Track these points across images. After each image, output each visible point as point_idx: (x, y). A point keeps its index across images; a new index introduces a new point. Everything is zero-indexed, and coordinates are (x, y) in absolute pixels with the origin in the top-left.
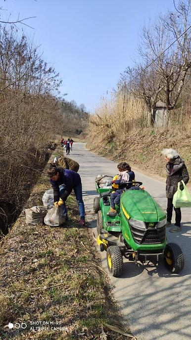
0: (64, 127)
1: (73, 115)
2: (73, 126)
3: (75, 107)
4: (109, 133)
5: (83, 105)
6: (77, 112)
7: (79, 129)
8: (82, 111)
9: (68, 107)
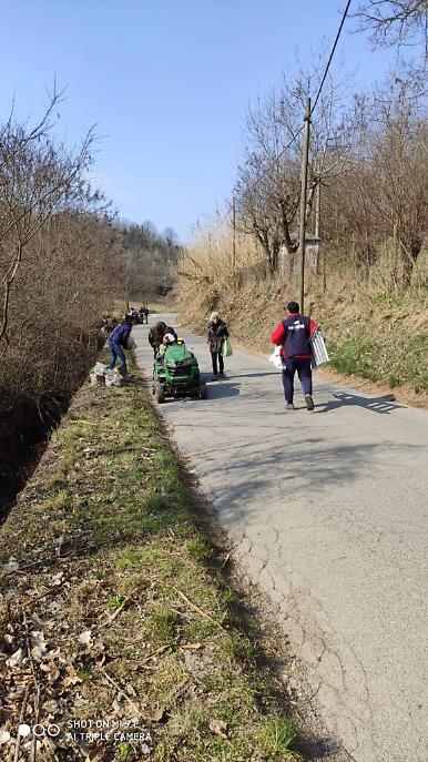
0: (131, 282)
1: (148, 254)
2: (151, 279)
3: (154, 235)
4: (209, 292)
5: (170, 231)
6: (157, 245)
7: (165, 285)
8: (170, 244)
9: (138, 238)
